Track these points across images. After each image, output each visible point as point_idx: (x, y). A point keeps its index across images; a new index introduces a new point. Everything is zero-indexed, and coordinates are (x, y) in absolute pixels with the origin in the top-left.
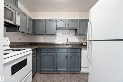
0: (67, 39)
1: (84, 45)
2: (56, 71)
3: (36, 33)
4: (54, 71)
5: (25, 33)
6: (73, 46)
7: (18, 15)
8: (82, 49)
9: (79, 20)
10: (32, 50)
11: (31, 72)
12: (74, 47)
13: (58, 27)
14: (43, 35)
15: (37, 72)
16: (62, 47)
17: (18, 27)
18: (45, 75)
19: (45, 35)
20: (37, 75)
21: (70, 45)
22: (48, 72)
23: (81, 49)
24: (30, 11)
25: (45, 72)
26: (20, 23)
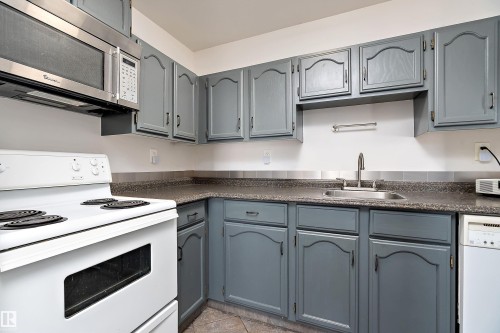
0: (361, 158)
1: (478, 190)
2: (292, 317)
3: (212, 135)
4: (286, 319)
5: (166, 136)
6: (395, 197)
7: (127, 65)
8: (467, 219)
9: (437, 35)
10: (180, 207)
11: (176, 302)
12: (405, 201)
13: (304, 95)
14: (240, 139)
15: (212, 304)
16: (326, 197)
17: (134, 113)
18: (241, 327)
19: (247, 138)
20: (207, 317)
21: (380, 187)
22: (255, 316)
23: (456, 217)
24: (194, 51)
25: (243, 313)
26: (136, 94)
